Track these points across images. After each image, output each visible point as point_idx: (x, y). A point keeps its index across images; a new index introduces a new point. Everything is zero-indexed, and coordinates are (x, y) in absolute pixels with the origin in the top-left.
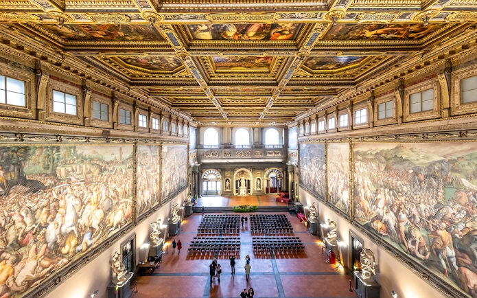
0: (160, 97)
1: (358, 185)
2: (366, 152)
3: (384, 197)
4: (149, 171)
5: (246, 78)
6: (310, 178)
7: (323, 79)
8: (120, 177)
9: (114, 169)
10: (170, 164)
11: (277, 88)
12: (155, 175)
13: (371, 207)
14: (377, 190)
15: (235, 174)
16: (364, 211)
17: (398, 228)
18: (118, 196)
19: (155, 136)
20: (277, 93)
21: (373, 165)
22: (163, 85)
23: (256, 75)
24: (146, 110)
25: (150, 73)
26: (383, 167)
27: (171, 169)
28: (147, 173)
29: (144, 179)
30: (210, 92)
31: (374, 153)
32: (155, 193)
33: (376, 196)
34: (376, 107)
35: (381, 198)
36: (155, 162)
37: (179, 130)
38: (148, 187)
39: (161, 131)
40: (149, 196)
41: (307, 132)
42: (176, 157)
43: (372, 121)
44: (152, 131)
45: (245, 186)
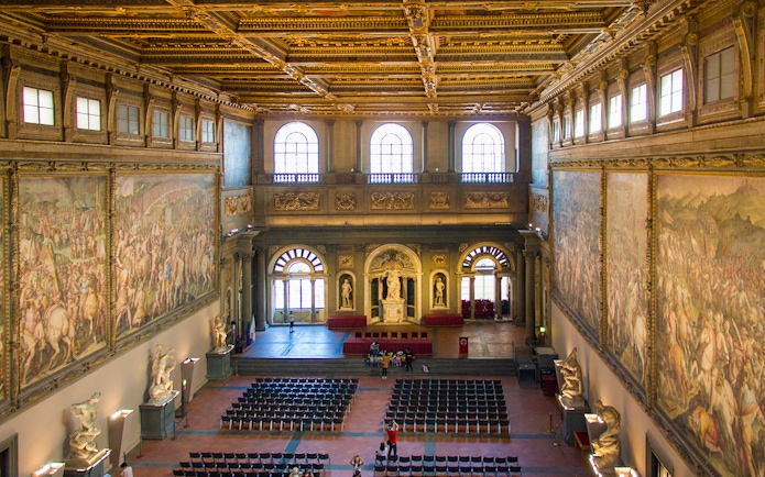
0: (91, 36)
1: (665, 299)
2: (680, 202)
3: (713, 341)
4: (67, 252)
6: (572, 274)
10: (145, 231)
12: (88, 265)
13: (689, 368)
14: (700, 318)
15: (369, 260)
16: (676, 378)
17: (739, 430)
19: (87, 151)
21: (694, 242)
24: (53, 74)
26: (713, 248)
27: (150, 246)
28: (58, 258)
29: (46, 275)
30: (214, 20)
31: (696, 204)
32: (91, 318)
33: (699, 335)
34: (701, 67)
35: (707, 341)
36: (87, 228)
37: (182, 132)
38: (61, 298)
39: (109, 133)
40: (65, 327)
41: (568, 136)
42: (169, 212)
43: (693, 109)
44: (76, 136)
45: (401, 296)
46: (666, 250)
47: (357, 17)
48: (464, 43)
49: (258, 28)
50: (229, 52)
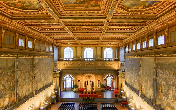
0: (32, 27)
1: (158, 84)
2: (163, 63)
3: (172, 92)
4: (26, 74)
5: (85, 14)
7: (136, 15)
8: (7, 78)
9: (2, 72)
10: (40, 70)
11: (106, 21)
13: (165, 99)
14: (168, 88)
15: (84, 77)
16: (161, 101)
18: (6, 89)
19: (30, 52)
20: (107, 24)
21: (167, 72)
22: (32, 19)
23: (92, 12)
24: (24, 35)
25: (23, 12)
26: (172, 73)
27: (41, 74)
28: (25, 75)
29: (22, 79)
30: (62, 23)
31: (168, 64)
32: (30, 89)
33: (168, 91)
34: (169, 34)
35: (170, 93)
36: (29, 69)
37: (46, 48)
38: (25, 84)
39: (34, 49)
40: (26, 90)
41: (130, 50)
42: (44, 66)
43: (167, 43)
44: (28, 49)
45: (91, 85)
46: (159, 74)
47: (92, 23)
48: (112, 29)
49: (70, 25)
50: (60, 31)
